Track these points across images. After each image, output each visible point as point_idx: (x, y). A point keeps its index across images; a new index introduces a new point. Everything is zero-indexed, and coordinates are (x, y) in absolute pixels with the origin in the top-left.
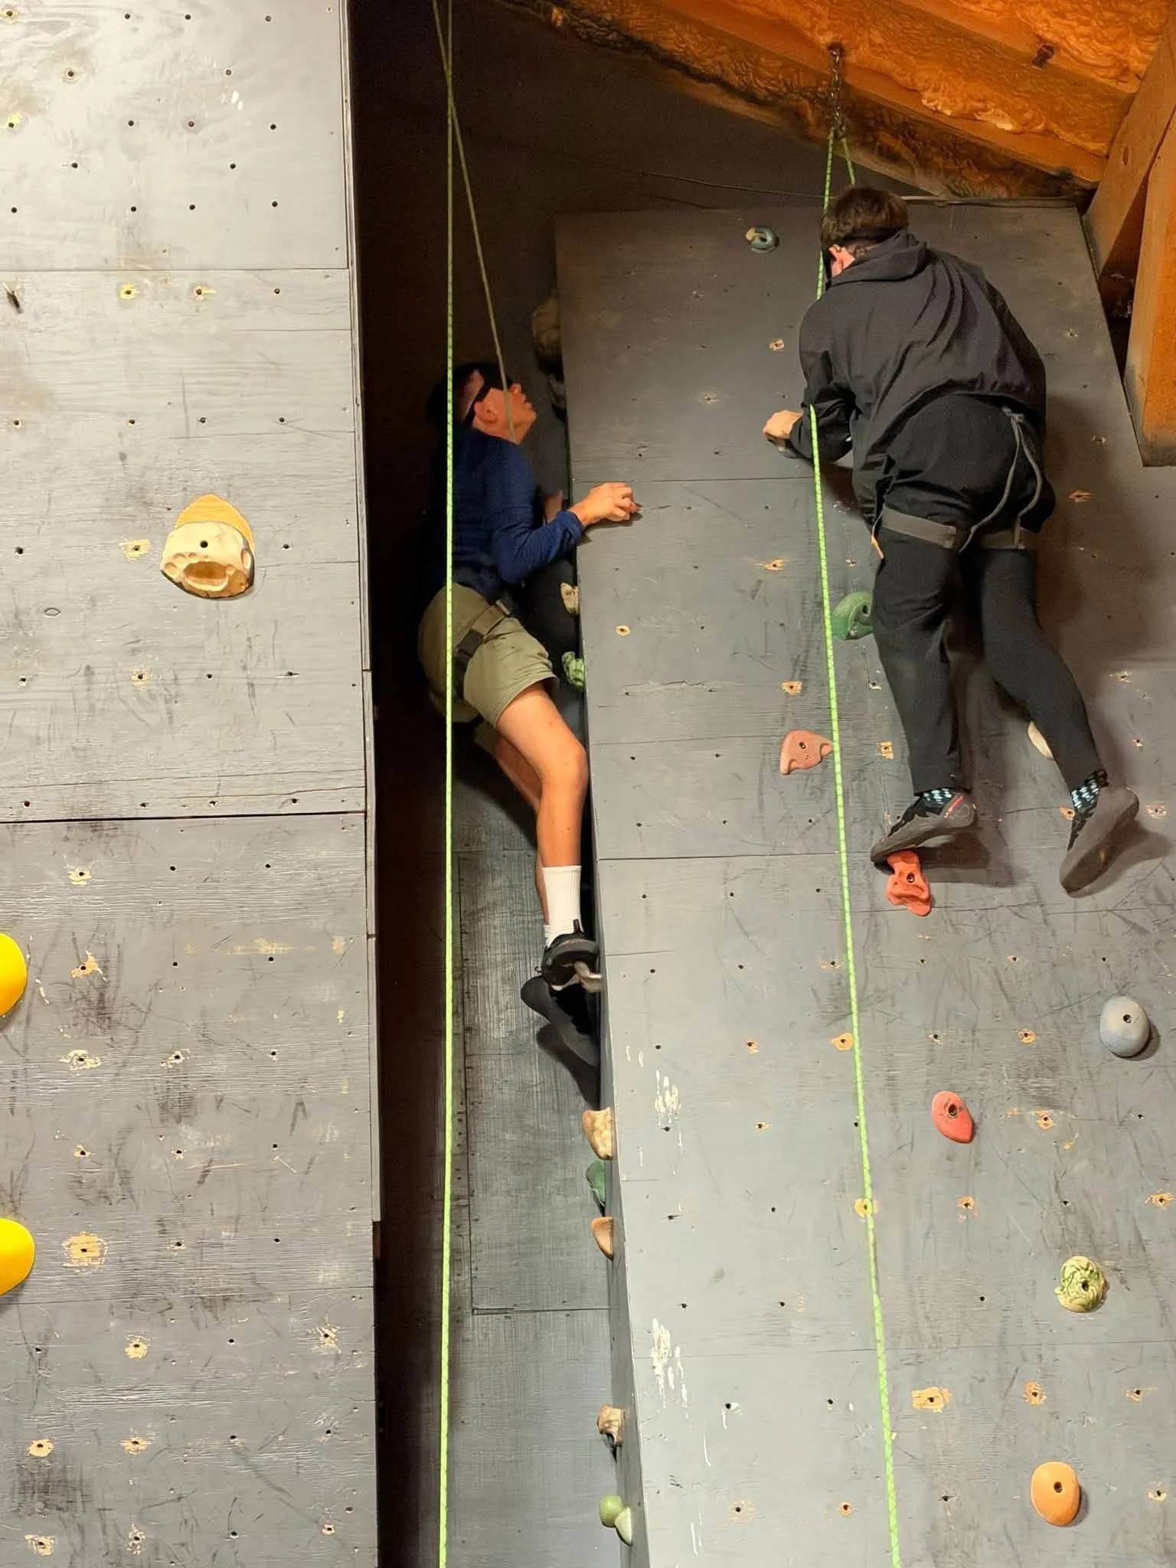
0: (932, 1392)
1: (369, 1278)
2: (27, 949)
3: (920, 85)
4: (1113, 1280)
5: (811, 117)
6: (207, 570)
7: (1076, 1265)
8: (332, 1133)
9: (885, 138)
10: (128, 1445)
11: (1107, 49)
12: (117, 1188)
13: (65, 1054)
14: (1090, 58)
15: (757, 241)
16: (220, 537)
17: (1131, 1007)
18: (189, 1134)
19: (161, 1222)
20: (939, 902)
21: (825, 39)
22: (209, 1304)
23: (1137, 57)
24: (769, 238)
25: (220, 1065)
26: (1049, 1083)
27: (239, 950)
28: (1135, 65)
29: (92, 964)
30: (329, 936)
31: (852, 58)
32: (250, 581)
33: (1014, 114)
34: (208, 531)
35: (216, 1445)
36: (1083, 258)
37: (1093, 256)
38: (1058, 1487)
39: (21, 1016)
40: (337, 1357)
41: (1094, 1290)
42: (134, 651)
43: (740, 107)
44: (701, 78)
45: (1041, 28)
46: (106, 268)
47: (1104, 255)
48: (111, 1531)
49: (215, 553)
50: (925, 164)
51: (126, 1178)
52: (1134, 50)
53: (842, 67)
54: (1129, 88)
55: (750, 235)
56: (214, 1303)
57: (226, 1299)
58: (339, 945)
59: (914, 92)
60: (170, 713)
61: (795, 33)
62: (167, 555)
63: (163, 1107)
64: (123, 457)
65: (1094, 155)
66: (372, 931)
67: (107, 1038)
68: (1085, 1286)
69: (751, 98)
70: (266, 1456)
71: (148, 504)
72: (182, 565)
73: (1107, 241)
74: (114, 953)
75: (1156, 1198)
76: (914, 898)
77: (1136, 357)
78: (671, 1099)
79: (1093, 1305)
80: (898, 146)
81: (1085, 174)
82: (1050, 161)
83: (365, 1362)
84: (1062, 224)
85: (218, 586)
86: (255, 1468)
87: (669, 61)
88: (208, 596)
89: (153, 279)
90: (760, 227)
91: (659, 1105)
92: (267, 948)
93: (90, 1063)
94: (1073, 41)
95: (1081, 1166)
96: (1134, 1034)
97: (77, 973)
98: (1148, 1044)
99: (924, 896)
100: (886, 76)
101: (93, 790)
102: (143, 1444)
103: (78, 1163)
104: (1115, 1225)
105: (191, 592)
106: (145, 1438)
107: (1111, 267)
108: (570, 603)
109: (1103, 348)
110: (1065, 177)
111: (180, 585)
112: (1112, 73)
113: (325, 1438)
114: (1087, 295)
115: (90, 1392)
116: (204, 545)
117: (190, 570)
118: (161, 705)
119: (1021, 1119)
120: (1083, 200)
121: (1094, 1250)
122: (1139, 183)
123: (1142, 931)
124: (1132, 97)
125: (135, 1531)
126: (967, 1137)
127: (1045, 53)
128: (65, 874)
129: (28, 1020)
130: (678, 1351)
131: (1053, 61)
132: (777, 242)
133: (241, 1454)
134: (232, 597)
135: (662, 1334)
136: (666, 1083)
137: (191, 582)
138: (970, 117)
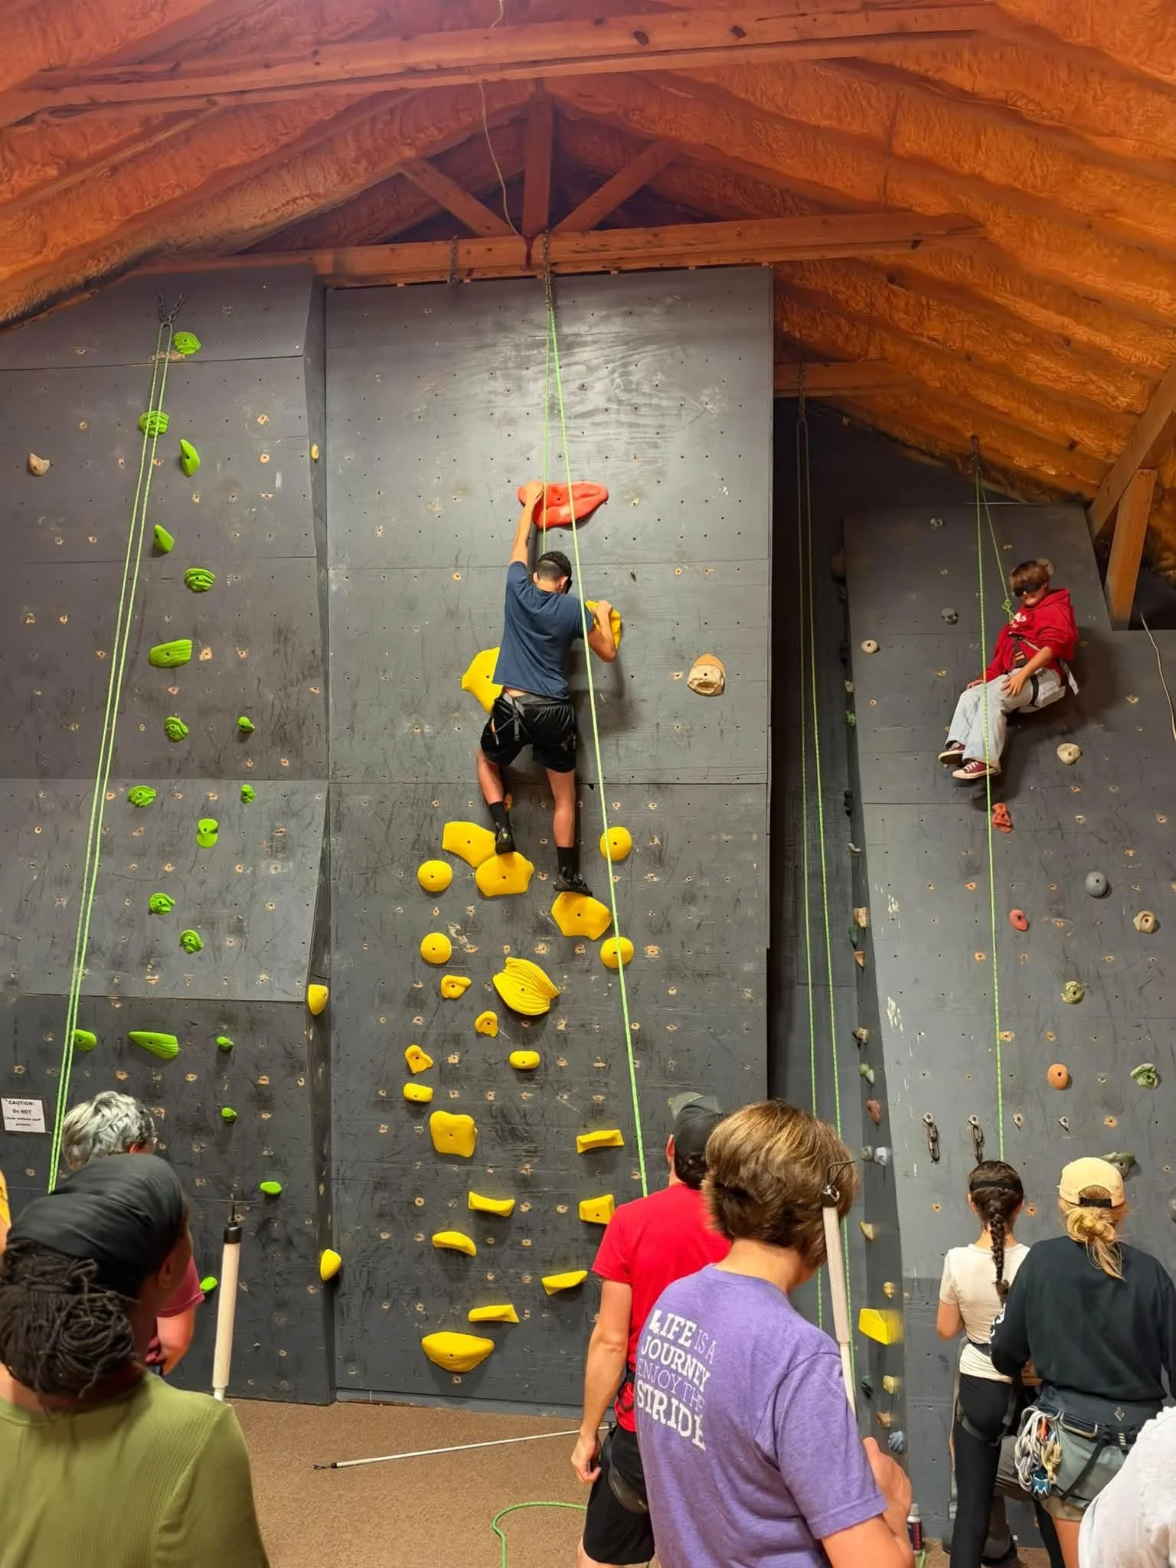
0: (1007, 1033)
1: (765, 970)
2: (632, 833)
3: (1013, 455)
4: (1087, 992)
5: (960, 465)
6: (706, 685)
7: (1071, 985)
8: (750, 912)
9: (994, 473)
10: (669, 1028)
11: (1102, 444)
12: (665, 929)
13: (646, 875)
14: (1094, 447)
15: (936, 524)
16: (711, 671)
17: (1100, 876)
18: (693, 909)
19: (682, 943)
20: (1015, 827)
21: (970, 434)
22: (700, 976)
23: (1116, 447)
24: (941, 523)
25: (706, 883)
26: (1061, 907)
27: (714, 838)
28: (1114, 451)
29: (657, 841)
30: (751, 834)
31: (982, 442)
32: (723, 689)
33: (1055, 468)
34: (707, 669)
35: (704, 1031)
36: (1087, 533)
37: (1091, 532)
38: (1060, 1074)
39: (630, 860)
40: (751, 1001)
41: (1078, 995)
42: (676, 717)
43: (926, 460)
44: (910, 447)
45: (1071, 434)
46: (669, 561)
47: (1097, 530)
48: (662, 1061)
49: (710, 678)
50: (1012, 485)
51: (669, 925)
52: (1114, 444)
53: (978, 446)
54: (1111, 461)
55: (933, 521)
56: (703, 976)
57: (707, 975)
58: (755, 837)
59: (1010, 458)
60: (689, 742)
61: (954, 431)
62: (690, 680)
63: (683, 898)
64: (674, 639)
65: (1093, 486)
66: (769, 832)
67: (662, 870)
68: (1075, 993)
69: (932, 456)
70: (723, 1037)
71: (683, 658)
72: (696, 682)
73: (1098, 525)
74: (665, 836)
75: (1107, 958)
76: (1005, 825)
77: (1111, 580)
78: (895, 907)
79: (1078, 1001)
80: (1000, 477)
81: (1088, 494)
82: (1071, 487)
83: (762, 1004)
84: (1075, 515)
85: (710, 691)
86: (719, 1041)
87: (896, 440)
88: (706, 695)
89: (689, 566)
90: (936, 518)
91: (890, 909)
92: (725, 837)
93: (655, 879)
94: (1086, 440)
95: (1074, 944)
96: (1101, 888)
97: (651, 844)
98: (1107, 892)
99: (1009, 824)
100: (997, 451)
101: (658, 772)
102: (675, 1028)
103: (650, 917)
104: (1088, 968)
105: (699, 693)
106: (675, 1025)
107: (1101, 535)
108: (849, 689)
109: (1095, 574)
110: (1079, 494)
111: (695, 691)
112: (1104, 454)
113: (746, 1032)
114: (1087, 548)
115: (654, 1007)
116: (706, 675)
117: (699, 685)
118: (686, 739)
119: (1049, 922)
120: (1087, 505)
121: (1078, 978)
122: (1115, 504)
123: (1105, 842)
124: (1113, 465)
125: (671, 1061)
126: (1025, 928)
127: (1073, 445)
128: (647, 805)
129: (632, 860)
130: (898, 1011)
131: (1077, 448)
132: (944, 523)
133: (713, 1035)
134: (715, 695)
135: (892, 1004)
136: (893, 900)
137: (699, 690)
138: (1036, 468)
